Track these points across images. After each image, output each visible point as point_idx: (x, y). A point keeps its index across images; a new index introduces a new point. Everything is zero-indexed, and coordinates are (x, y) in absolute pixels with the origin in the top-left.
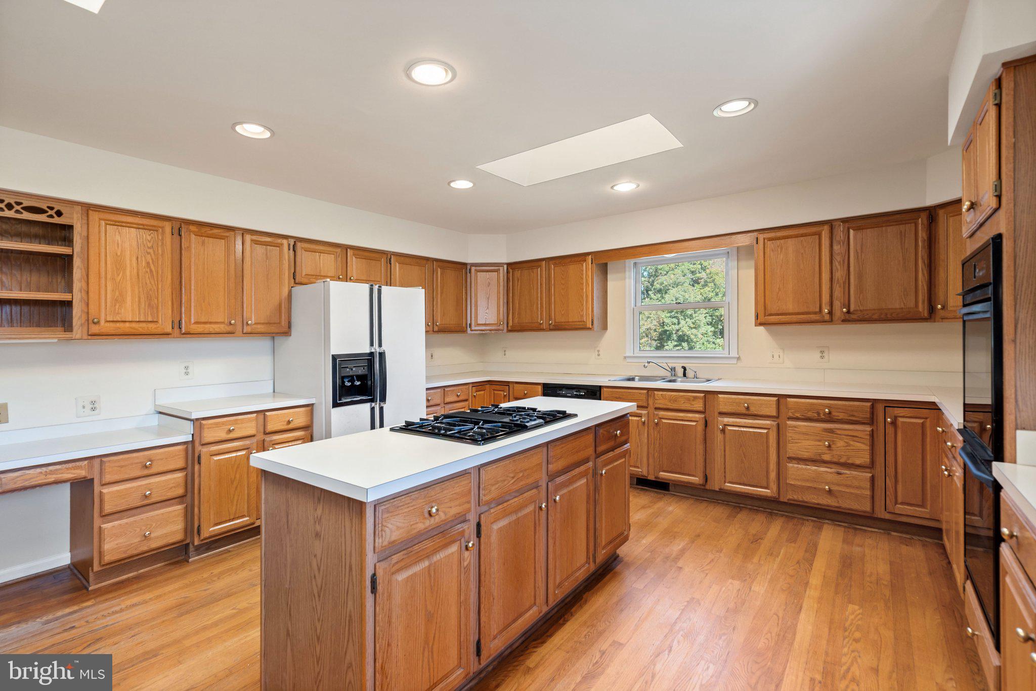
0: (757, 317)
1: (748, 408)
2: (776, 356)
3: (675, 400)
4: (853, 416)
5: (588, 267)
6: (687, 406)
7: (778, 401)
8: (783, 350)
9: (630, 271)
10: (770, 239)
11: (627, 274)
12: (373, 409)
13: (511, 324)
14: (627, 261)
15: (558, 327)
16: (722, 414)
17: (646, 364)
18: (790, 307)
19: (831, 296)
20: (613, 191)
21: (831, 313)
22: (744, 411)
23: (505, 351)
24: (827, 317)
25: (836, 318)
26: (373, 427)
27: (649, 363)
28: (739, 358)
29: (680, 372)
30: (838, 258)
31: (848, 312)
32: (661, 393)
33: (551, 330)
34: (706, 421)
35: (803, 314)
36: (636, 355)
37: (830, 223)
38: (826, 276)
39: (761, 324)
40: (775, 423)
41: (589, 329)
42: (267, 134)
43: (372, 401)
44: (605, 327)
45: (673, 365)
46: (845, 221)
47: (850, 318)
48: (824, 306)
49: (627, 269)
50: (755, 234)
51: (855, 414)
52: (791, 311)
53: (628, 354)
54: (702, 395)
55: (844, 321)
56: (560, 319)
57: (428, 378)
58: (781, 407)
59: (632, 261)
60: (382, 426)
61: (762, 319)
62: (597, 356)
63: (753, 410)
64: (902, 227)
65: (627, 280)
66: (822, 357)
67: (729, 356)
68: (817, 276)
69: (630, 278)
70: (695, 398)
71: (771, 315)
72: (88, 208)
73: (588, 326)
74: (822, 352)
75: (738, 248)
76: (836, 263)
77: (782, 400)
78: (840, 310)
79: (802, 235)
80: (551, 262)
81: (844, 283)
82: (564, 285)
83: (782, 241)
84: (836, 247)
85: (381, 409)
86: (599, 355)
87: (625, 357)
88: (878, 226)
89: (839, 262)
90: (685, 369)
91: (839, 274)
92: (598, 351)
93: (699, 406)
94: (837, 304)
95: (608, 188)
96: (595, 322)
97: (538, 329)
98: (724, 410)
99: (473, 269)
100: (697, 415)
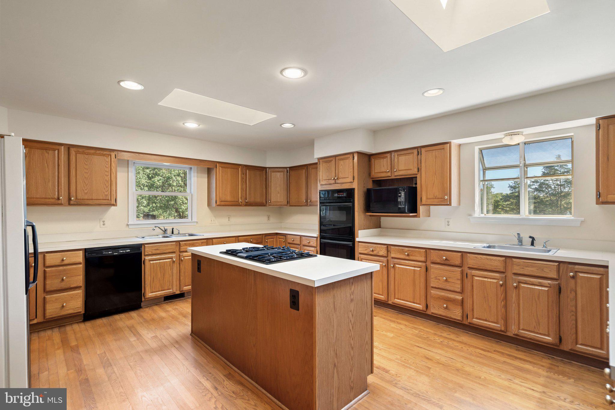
2: (213, 221)
4: (258, 241)
8: (215, 217)
17: (155, 228)
20: (184, 126)
32: (184, 243)
51: (258, 240)
62: (102, 226)
66: (229, 220)
67: (192, 221)
74: (229, 218)
82: (87, 169)
86: (104, 225)
87: (128, 225)
92: (104, 222)
95: (181, 124)
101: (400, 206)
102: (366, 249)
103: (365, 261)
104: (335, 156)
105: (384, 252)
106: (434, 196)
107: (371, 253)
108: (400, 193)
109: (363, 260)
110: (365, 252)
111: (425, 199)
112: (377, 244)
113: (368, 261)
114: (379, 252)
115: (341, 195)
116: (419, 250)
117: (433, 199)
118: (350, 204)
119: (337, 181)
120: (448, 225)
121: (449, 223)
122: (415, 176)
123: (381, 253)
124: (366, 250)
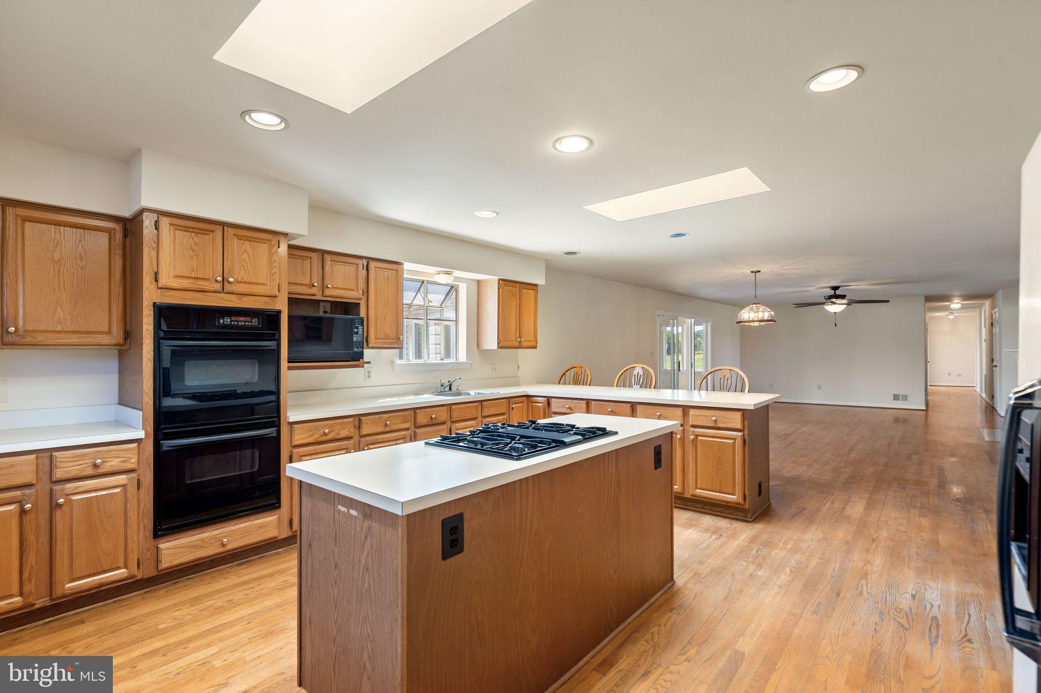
101: (356, 350)
102: (310, 433)
103: (308, 458)
104: (224, 225)
105: (349, 431)
106: (385, 335)
107: (324, 438)
108: (357, 328)
109: (304, 458)
110: (311, 440)
111: (374, 338)
112: (335, 419)
113: (316, 457)
114: (339, 432)
115: (241, 321)
116: (403, 413)
117: (383, 339)
118: (271, 344)
119: (228, 287)
120: (369, 377)
121: (371, 374)
122: (358, 301)
123: (344, 433)
124: (311, 436)
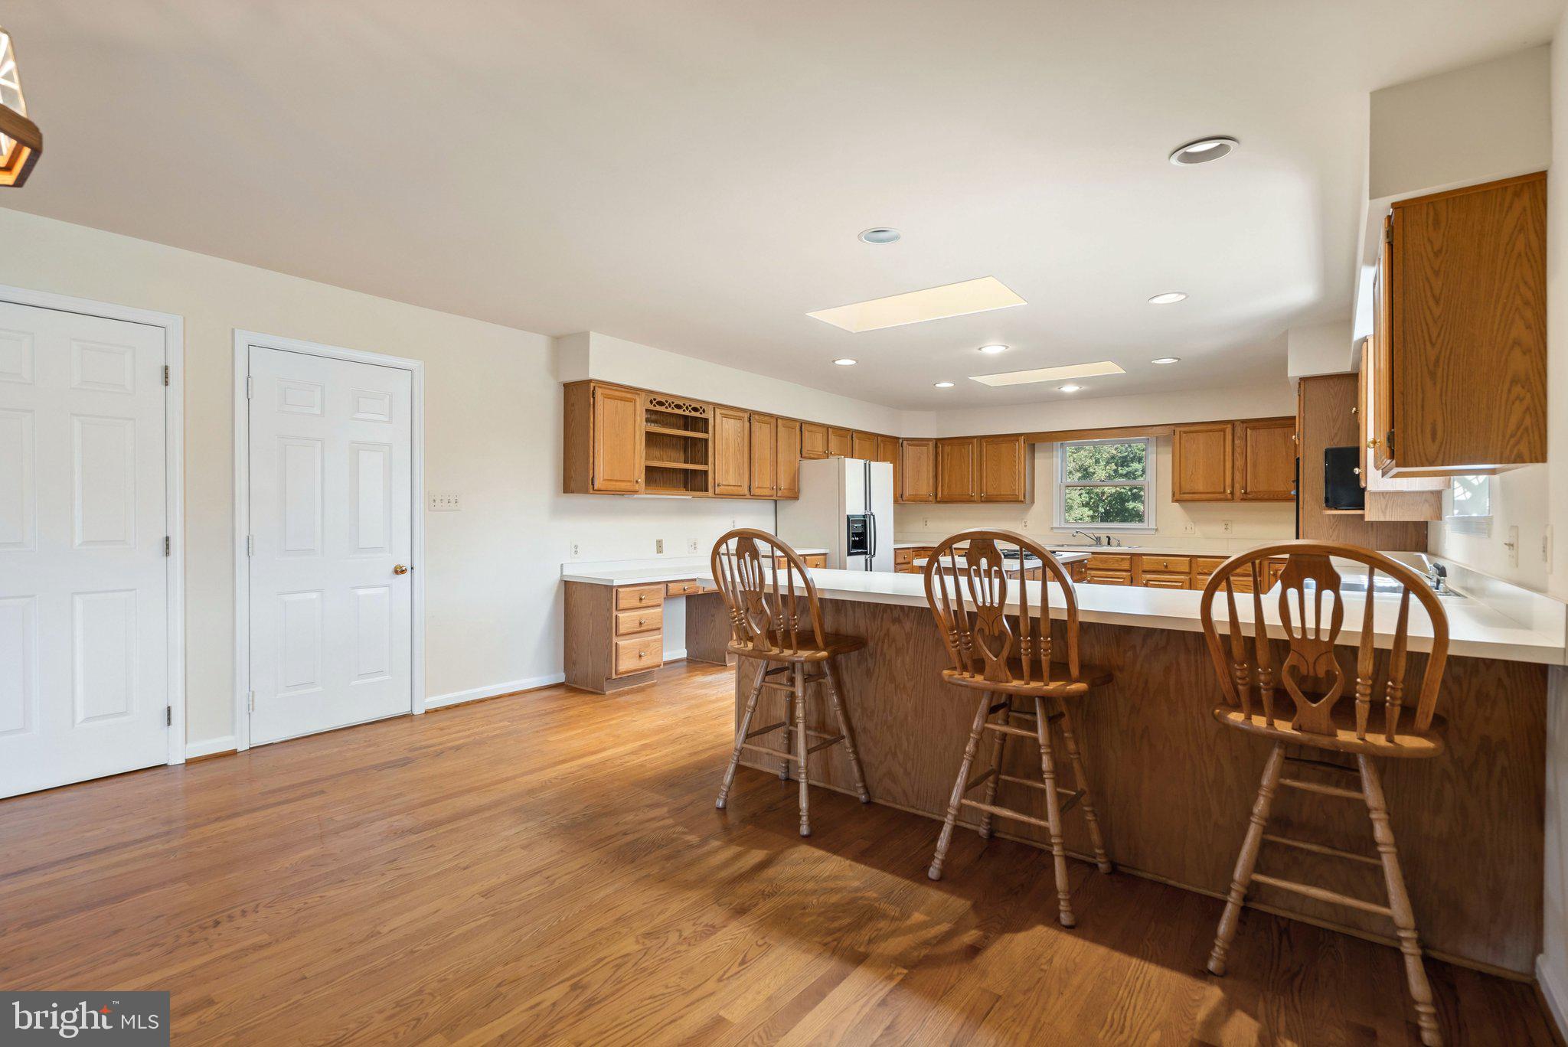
0: (1174, 495)
1: (1166, 567)
3: (1106, 561)
5: (1021, 446)
6: (1116, 566)
7: (1191, 561)
8: (1195, 523)
9: (1057, 451)
10: (1185, 432)
11: (1055, 453)
12: (866, 560)
13: (940, 495)
14: (1055, 443)
15: (989, 500)
16: (1145, 572)
18: (1201, 487)
19: (1233, 480)
20: (1061, 391)
21: (1232, 493)
22: (1163, 569)
23: (926, 522)
24: (1229, 496)
25: (1236, 497)
26: (866, 570)
27: (1077, 532)
28: (1157, 530)
29: (1105, 541)
30: (1238, 450)
31: (1246, 493)
33: (982, 502)
34: (1132, 578)
35: (1208, 493)
36: (1063, 526)
37: (1232, 423)
38: (1229, 465)
39: (1177, 501)
40: (1188, 578)
41: (1022, 502)
42: (855, 362)
43: (866, 553)
44: (1033, 502)
45: (1098, 535)
46: (1243, 421)
47: (1247, 497)
48: (1227, 488)
49: (1054, 449)
50: (1173, 427)
52: (1201, 491)
53: (1055, 525)
54: (1129, 557)
55: (1243, 500)
56: (991, 492)
57: (896, 542)
58: (1193, 565)
59: (1059, 443)
60: (871, 570)
61: (1177, 496)
63: (1171, 568)
64: (1286, 430)
65: (1054, 459)
66: (1227, 529)
68: (1222, 463)
69: (1057, 457)
70: (1123, 559)
71: (1184, 493)
72: (716, 406)
73: (1020, 499)
74: (1227, 525)
75: (1157, 437)
76: (1237, 455)
77: (1193, 560)
78: (1239, 491)
79: (1211, 431)
80: (983, 440)
81: (1243, 470)
83: (1194, 434)
84: (1237, 442)
85: (871, 560)
86: (1026, 526)
87: (1052, 528)
88: (1269, 428)
89: (1239, 454)
90: (1109, 538)
91: (1239, 463)
92: (1025, 522)
93: (1126, 565)
94: (1237, 486)
96: (1027, 497)
97: (969, 500)
98: (1147, 569)
99: (905, 443)
100: (1124, 573)
